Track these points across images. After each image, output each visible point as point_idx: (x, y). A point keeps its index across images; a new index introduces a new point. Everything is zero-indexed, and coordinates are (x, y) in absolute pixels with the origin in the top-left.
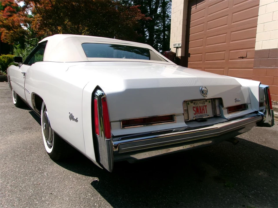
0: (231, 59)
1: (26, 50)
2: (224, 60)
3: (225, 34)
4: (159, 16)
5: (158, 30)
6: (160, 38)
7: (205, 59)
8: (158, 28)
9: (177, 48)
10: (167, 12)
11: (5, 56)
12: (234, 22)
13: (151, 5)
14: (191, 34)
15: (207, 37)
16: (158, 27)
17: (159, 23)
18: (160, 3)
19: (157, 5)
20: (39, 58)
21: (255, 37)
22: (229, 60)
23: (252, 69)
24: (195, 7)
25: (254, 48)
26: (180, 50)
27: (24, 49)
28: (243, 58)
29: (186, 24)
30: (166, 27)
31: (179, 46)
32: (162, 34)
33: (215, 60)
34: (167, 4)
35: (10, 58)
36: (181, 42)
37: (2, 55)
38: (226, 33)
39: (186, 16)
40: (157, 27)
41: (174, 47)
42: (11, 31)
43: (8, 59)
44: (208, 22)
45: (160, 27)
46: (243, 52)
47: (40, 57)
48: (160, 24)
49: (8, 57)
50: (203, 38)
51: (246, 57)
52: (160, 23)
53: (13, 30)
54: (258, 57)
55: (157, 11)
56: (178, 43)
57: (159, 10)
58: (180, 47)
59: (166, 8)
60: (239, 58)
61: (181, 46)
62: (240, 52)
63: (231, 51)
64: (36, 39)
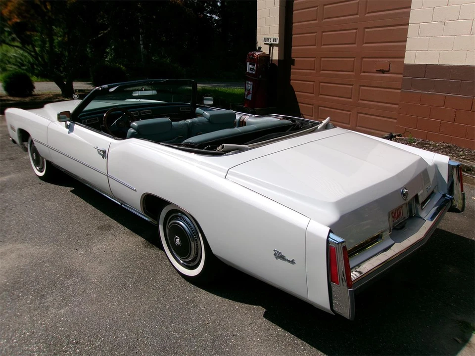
0: (364, 72)
2: (352, 72)
3: (355, 31)
7: (320, 66)
9: (271, 45)
12: (368, 13)
15: (323, 32)
22: (360, 73)
25: (403, 59)
26: (276, 50)
28: (383, 72)
31: (274, 43)
33: (337, 71)
36: (277, 36)
38: (356, 29)
41: (265, 44)
50: (316, 32)
51: (389, 71)
54: (408, 75)
56: (272, 37)
58: (276, 45)
60: (377, 71)
61: (278, 43)
62: (379, 62)
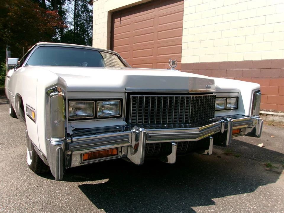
3: (152, 49)
12: (159, 39)
21: (181, 53)
24: (119, 21)
25: (181, 61)
29: (110, 37)
39: (110, 29)
44: (134, 36)
54: (184, 69)
62: (167, 64)
63: (158, 64)
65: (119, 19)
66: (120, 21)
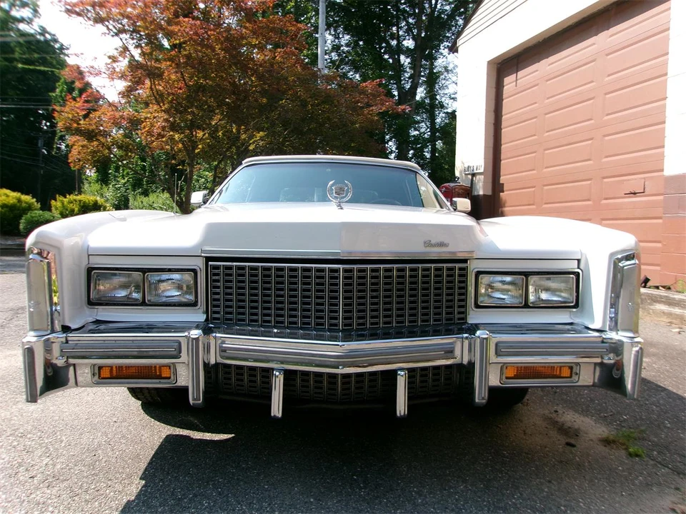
0: (606, 199)
1: (111, 186)
2: (589, 200)
3: (590, 142)
4: (420, 105)
5: (417, 139)
6: (423, 157)
8: (417, 132)
9: (474, 175)
10: (438, 97)
11: (75, 197)
12: (608, 115)
13: (401, 81)
14: (506, 143)
15: (545, 150)
16: (419, 131)
17: (418, 122)
18: (423, 76)
19: (415, 81)
20: (140, 203)
21: (663, 147)
22: (601, 201)
23: (660, 221)
24: (513, 82)
26: (481, 179)
27: (107, 184)
28: (635, 194)
30: (438, 130)
31: (479, 171)
32: (428, 146)
34: (439, 77)
35: (84, 202)
37: (68, 196)
38: (592, 139)
39: (493, 102)
40: (416, 129)
41: (466, 174)
42: (93, 141)
43: (82, 204)
44: (546, 114)
45: (423, 130)
46: (634, 182)
47: (142, 202)
48: (423, 124)
49: (80, 201)
50: (535, 152)
51: (644, 192)
52: (423, 121)
53: (97, 140)
54: (672, 192)
55: (415, 94)
57: (421, 93)
58: (480, 174)
59: (437, 87)
60: (626, 194)
61: (482, 171)
62: (629, 180)
63: (605, 180)
64: (137, 162)
65: (513, 77)
66: (517, 80)
